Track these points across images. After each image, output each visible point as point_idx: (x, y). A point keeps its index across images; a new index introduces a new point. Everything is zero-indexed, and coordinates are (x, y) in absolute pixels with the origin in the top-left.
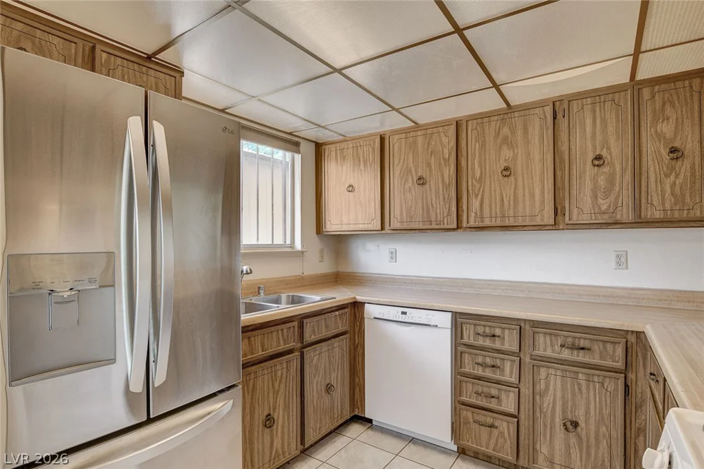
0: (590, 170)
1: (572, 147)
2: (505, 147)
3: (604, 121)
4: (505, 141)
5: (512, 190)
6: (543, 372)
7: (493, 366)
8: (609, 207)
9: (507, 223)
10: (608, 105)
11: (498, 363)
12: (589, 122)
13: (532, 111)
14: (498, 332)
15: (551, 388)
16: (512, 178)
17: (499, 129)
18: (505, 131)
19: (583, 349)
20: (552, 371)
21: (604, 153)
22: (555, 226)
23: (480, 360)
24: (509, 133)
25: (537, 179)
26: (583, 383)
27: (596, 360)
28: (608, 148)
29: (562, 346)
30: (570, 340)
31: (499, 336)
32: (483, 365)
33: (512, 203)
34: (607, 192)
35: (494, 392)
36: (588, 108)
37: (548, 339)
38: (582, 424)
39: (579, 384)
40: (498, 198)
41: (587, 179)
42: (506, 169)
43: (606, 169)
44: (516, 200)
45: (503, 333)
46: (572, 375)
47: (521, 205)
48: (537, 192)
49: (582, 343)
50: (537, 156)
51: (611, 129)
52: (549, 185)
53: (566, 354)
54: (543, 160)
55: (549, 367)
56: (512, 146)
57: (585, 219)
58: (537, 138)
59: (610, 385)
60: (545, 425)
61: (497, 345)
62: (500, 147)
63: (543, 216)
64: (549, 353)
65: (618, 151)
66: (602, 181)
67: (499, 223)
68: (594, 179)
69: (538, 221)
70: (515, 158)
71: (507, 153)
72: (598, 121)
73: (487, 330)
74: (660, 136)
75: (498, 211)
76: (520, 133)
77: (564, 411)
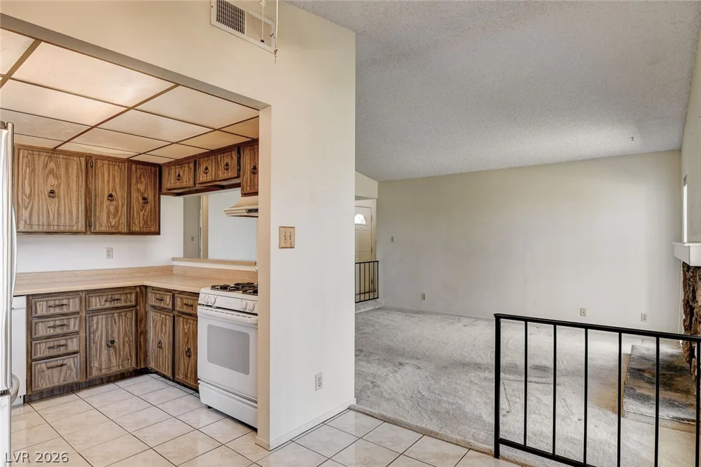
0: (106, 202)
1: (97, 187)
2: (51, 177)
3: (114, 176)
4: (51, 172)
5: (56, 208)
6: (95, 319)
7: (63, 325)
8: (115, 224)
9: (52, 229)
10: (116, 167)
11: (65, 322)
12: (106, 174)
13: (72, 158)
14: (65, 302)
15: (100, 326)
16: (56, 199)
17: (47, 163)
18: (52, 165)
19: (117, 300)
20: (100, 317)
21: (114, 194)
22: (85, 233)
23: (52, 324)
24: (55, 168)
25: (74, 202)
26: (117, 318)
27: (122, 304)
28: (116, 191)
29: (106, 301)
30: (110, 296)
31: (66, 305)
32: (54, 327)
33: (56, 216)
34: (115, 215)
35: (62, 342)
36: (106, 166)
37: (98, 299)
38: (116, 340)
39: (115, 319)
40: (45, 212)
41: (105, 207)
42: (52, 192)
43: (114, 203)
44: (59, 214)
45: (69, 302)
46: (112, 315)
47: (63, 218)
48: (74, 211)
49: (116, 297)
50: (74, 187)
51: (117, 181)
52: (82, 207)
53: (108, 305)
54: (78, 190)
55: (98, 315)
56: (57, 177)
57: (103, 229)
58: (75, 175)
59: (129, 315)
60: (96, 350)
61: (65, 310)
62: (48, 175)
63: (78, 226)
64: (98, 306)
65: (120, 194)
66: (112, 209)
67: (45, 229)
68: (108, 207)
69: (75, 229)
70: (59, 186)
71: (52, 181)
72: (111, 175)
73: (57, 302)
74: (138, 190)
75: (45, 219)
76: (63, 170)
77: (107, 337)
